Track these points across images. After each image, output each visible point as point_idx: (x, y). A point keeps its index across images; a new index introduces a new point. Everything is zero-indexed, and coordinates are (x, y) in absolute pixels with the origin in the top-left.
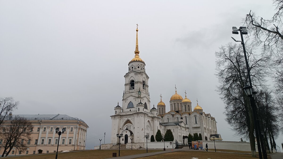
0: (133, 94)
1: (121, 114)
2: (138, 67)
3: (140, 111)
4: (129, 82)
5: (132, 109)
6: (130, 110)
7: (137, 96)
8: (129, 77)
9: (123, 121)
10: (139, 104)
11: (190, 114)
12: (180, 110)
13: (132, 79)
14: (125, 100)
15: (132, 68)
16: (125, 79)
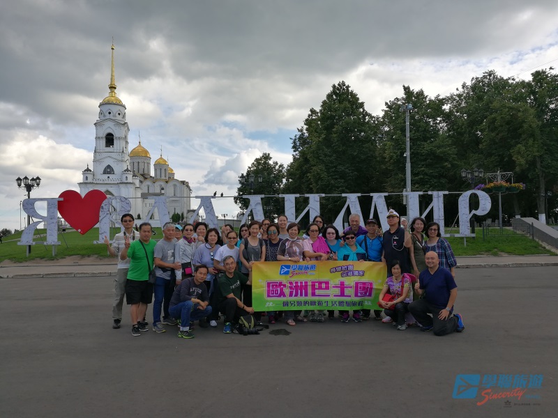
0: (113, 155)
1: (95, 182)
2: (119, 114)
3: (129, 181)
4: (105, 135)
5: (110, 176)
6: (109, 177)
7: (121, 159)
8: (105, 127)
10: (125, 171)
11: (167, 182)
12: (146, 172)
13: (109, 131)
14: (98, 161)
15: (110, 113)
16: (96, 129)
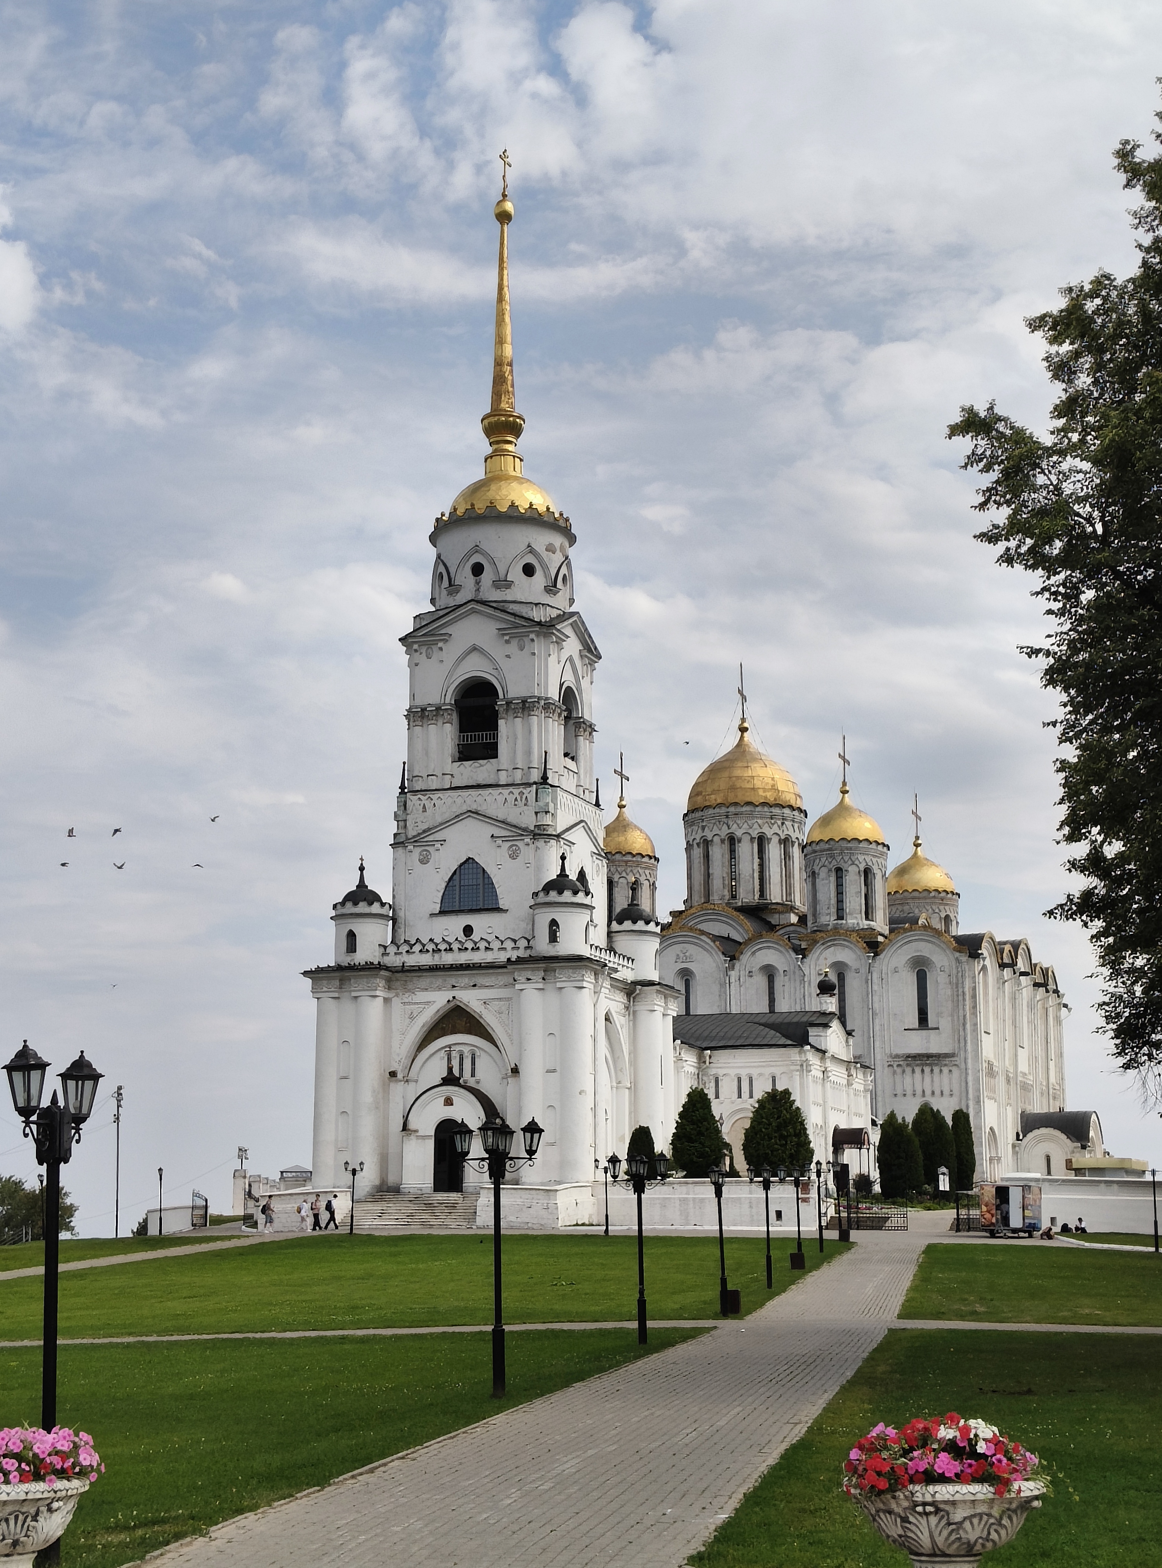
0: (493, 802)
1: (393, 960)
2: (529, 570)
4: (450, 699)
5: (481, 923)
6: (468, 930)
8: (452, 651)
9: (412, 1018)
11: (873, 946)
13: (475, 668)
14: (416, 840)
15: (477, 570)
16: (413, 665)
